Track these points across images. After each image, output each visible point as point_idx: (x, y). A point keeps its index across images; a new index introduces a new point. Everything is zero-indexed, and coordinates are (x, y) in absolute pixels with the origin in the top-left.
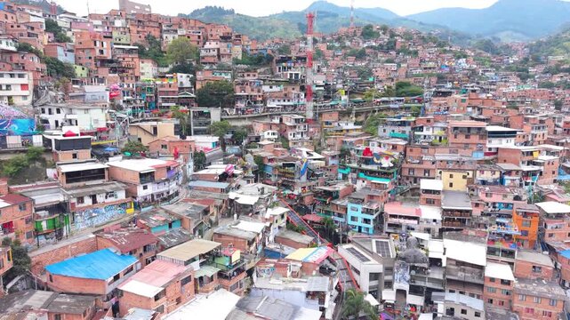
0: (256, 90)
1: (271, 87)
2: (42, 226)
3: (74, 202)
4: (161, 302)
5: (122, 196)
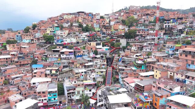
0: (144, 32)
1: (153, 31)
2: (44, 59)
3: (48, 55)
4: (35, 75)
5: (57, 56)
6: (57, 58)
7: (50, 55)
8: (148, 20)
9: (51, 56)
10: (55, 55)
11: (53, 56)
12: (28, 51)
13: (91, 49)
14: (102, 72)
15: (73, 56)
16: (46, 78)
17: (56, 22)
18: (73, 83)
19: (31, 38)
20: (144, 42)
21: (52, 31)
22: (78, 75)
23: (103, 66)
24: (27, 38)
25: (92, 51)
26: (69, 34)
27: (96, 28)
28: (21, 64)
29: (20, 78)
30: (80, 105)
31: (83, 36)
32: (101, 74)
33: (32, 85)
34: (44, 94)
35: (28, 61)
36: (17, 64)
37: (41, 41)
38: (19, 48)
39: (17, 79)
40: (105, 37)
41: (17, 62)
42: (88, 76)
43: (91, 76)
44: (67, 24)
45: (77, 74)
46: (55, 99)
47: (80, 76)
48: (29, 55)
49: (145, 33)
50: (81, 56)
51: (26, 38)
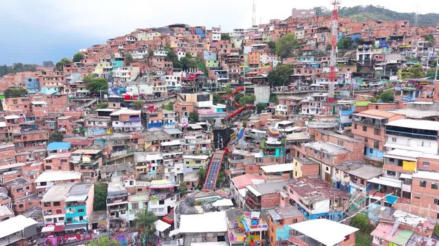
2: (78, 130)
3: (87, 123)
4: (48, 164)
5: (105, 124)
6: (105, 129)
7: (89, 123)
8: (324, 43)
9: (92, 124)
10: (100, 123)
11: (96, 124)
12: (45, 112)
13: (184, 109)
14: (198, 161)
15: (138, 125)
16: (72, 171)
17: (120, 47)
18: (127, 184)
19: (60, 84)
20: (307, 93)
21: (106, 67)
22: (143, 167)
23: (204, 149)
24: (51, 84)
25: (186, 114)
26: (141, 75)
27: (207, 62)
28: (27, 140)
29: (15, 172)
30: (135, 234)
31: (169, 80)
32: (198, 165)
33: (37, 188)
34: (58, 208)
35: (43, 133)
36: (19, 140)
37: (79, 91)
38: (28, 106)
39: (10, 173)
40: (226, 81)
41: (19, 137)
42: (166, 170)
43: (172, 171)
44: (141, 53)
45: (140, 164)
46: (81, 218)
47: (148, 170)
48: (47, 121)
49: (311, 72)
50: (159, 125)
51: (47, 84)
